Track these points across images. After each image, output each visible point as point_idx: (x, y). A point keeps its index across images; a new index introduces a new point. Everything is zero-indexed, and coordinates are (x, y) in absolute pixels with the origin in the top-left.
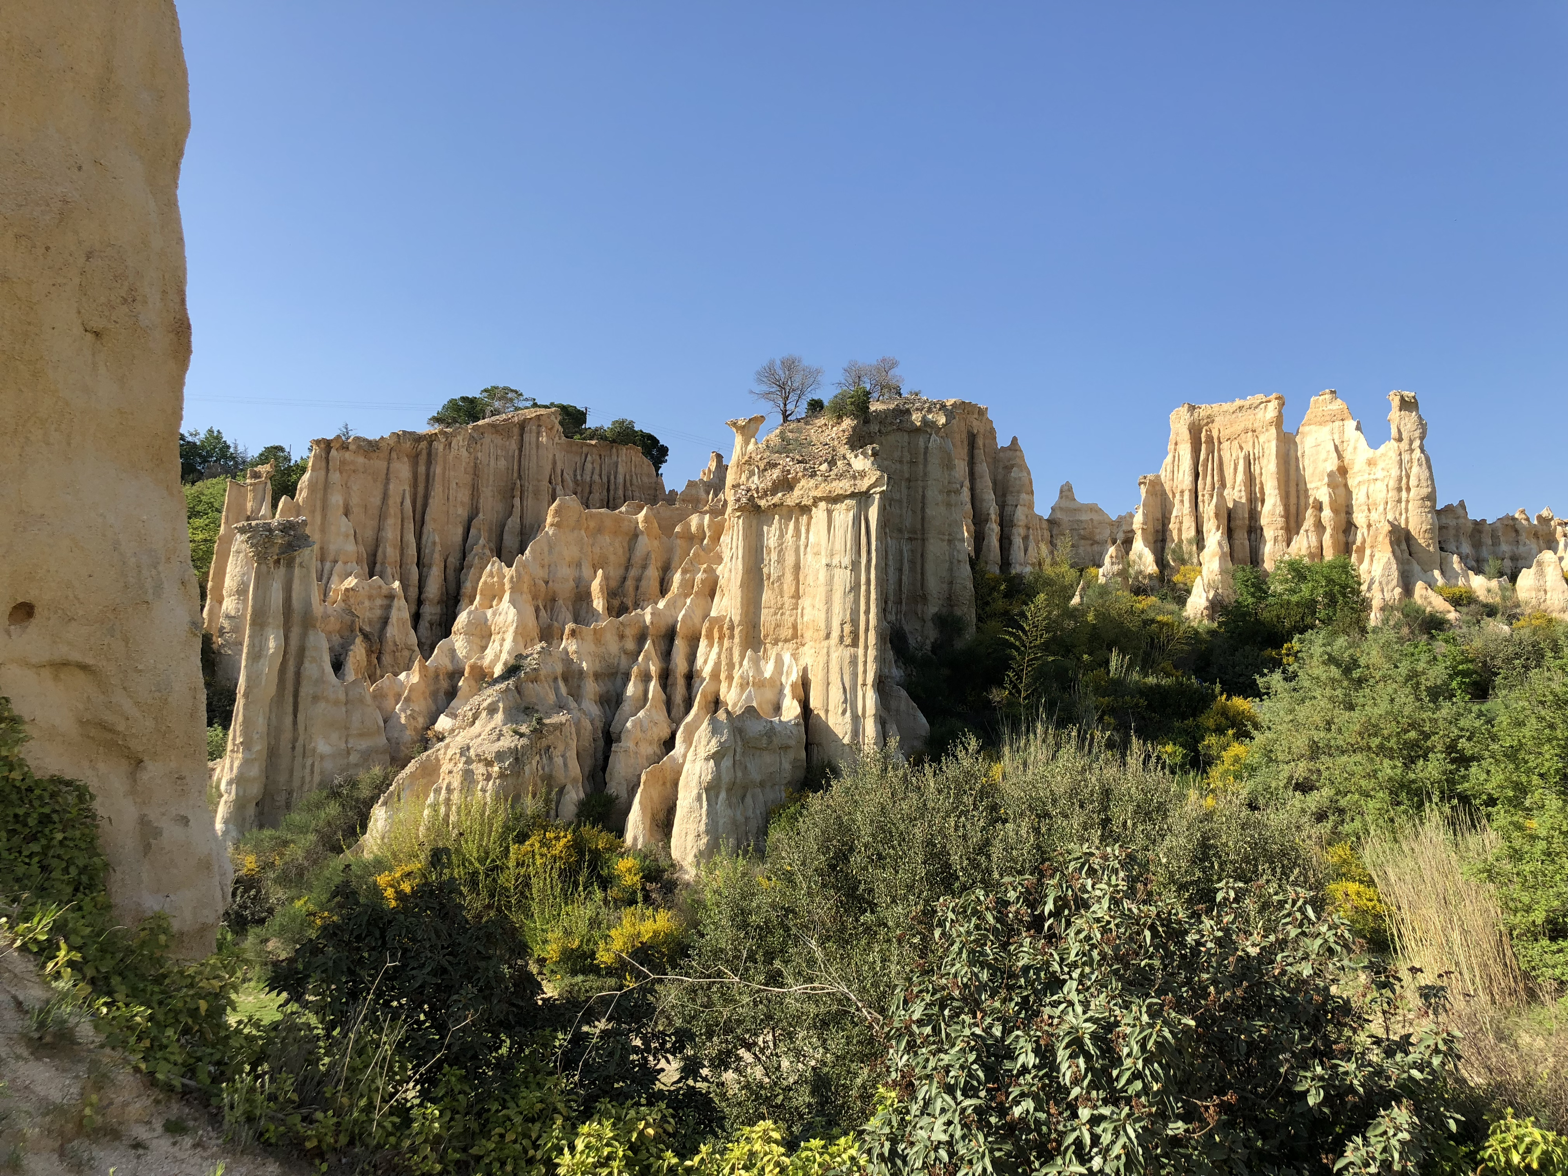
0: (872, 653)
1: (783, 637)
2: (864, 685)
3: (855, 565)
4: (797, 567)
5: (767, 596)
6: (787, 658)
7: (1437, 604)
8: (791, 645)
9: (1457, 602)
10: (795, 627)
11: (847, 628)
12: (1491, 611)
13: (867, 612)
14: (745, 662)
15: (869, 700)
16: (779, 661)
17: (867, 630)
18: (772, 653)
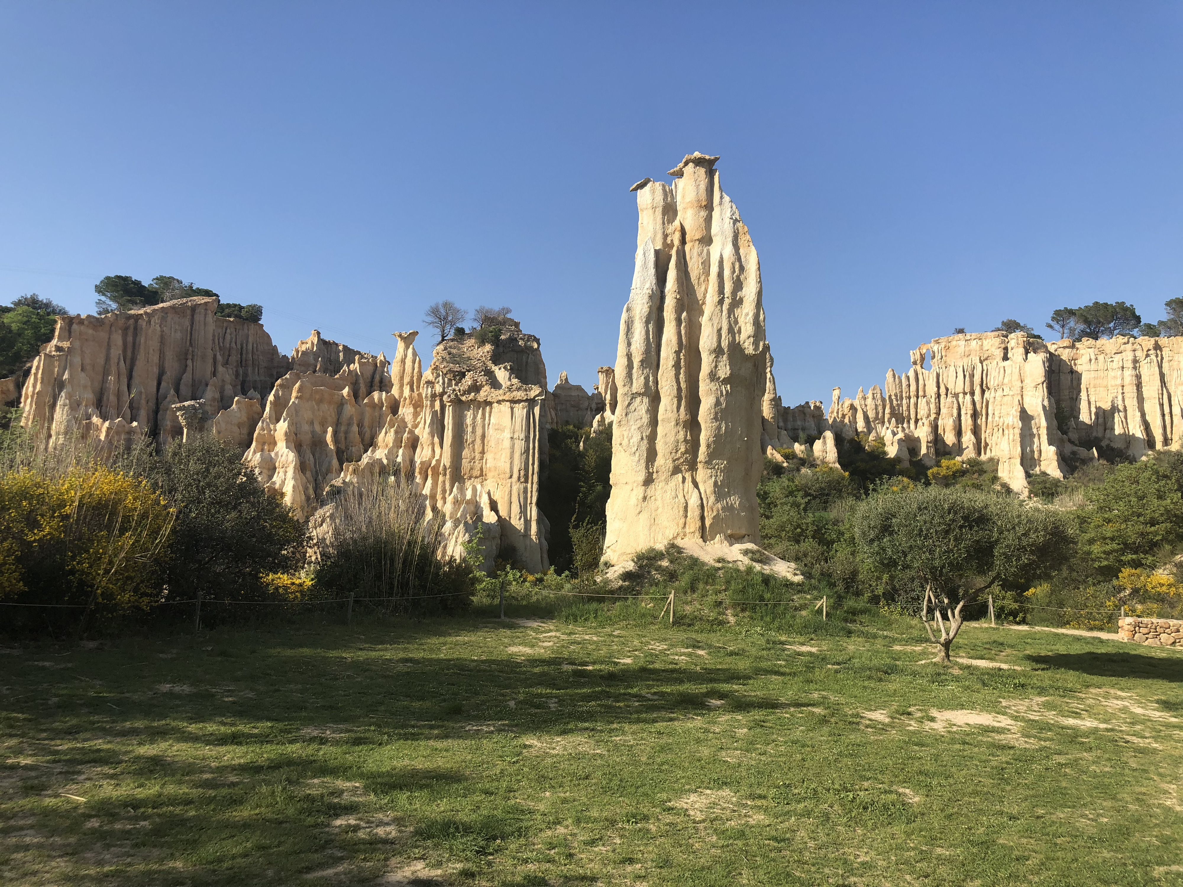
0: (535, 487)
1: (474, 475)
2: (531, 503)
3: (527, 438)
4: (483, 436)
5: (466, 453)
6: (479, 487)
7: (779, 458)
8: (479, 480)
9: (787, 457)
10: (481, 469)
11: (522, 473)
12: (803, 462)
13: (533, 464)
14: (455, 489)
15: (533, 512)
16: (475, 490)
17: (533, 474)
18: (468, 484)
